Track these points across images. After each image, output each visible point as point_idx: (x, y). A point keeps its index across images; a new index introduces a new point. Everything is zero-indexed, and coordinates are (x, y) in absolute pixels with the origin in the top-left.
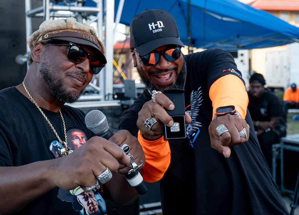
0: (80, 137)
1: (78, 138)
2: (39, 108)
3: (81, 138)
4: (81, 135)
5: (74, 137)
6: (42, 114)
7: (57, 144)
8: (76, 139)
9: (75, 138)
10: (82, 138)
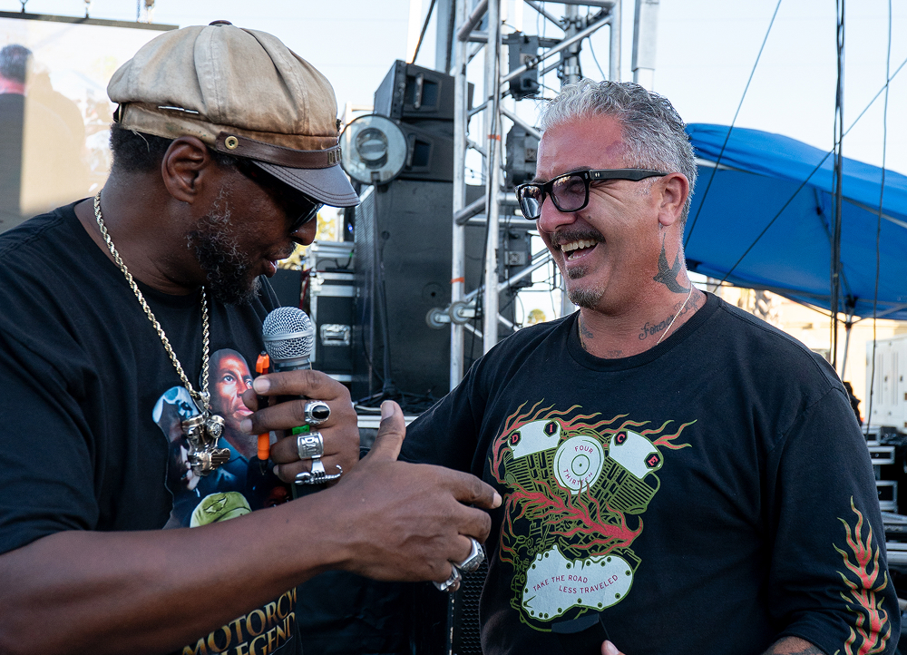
0: (239, 374)
1: (233, 376)
2: (131, 280)
3: (240, 378)
4: (244, 369)
5: (225, 375)
6: (137, 298)
7: (177, 398)
8: (229, 380)
9: (226, 377)
10: (245, 378)
